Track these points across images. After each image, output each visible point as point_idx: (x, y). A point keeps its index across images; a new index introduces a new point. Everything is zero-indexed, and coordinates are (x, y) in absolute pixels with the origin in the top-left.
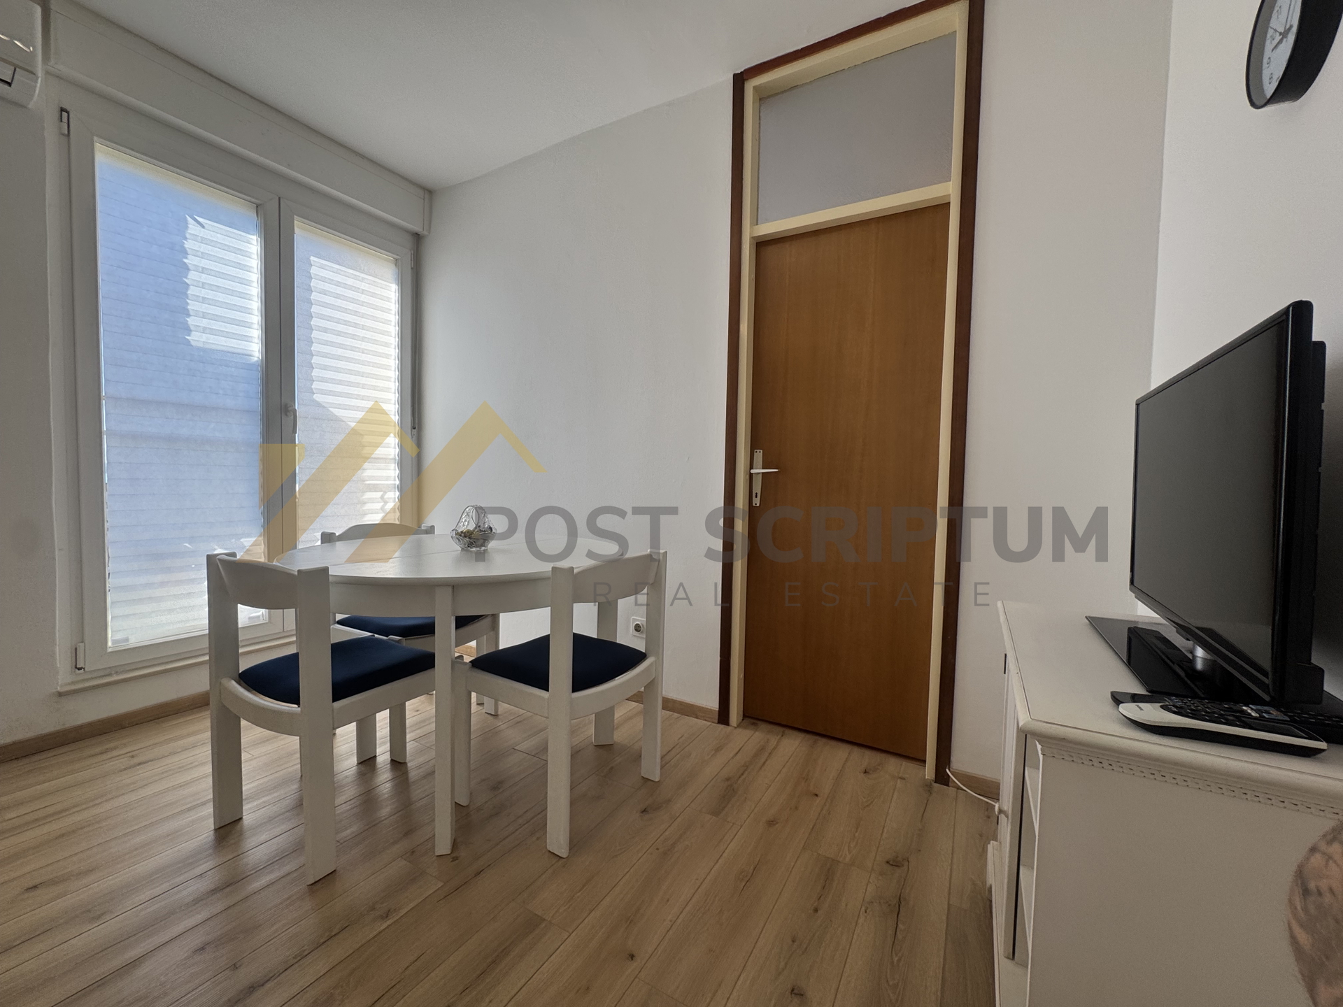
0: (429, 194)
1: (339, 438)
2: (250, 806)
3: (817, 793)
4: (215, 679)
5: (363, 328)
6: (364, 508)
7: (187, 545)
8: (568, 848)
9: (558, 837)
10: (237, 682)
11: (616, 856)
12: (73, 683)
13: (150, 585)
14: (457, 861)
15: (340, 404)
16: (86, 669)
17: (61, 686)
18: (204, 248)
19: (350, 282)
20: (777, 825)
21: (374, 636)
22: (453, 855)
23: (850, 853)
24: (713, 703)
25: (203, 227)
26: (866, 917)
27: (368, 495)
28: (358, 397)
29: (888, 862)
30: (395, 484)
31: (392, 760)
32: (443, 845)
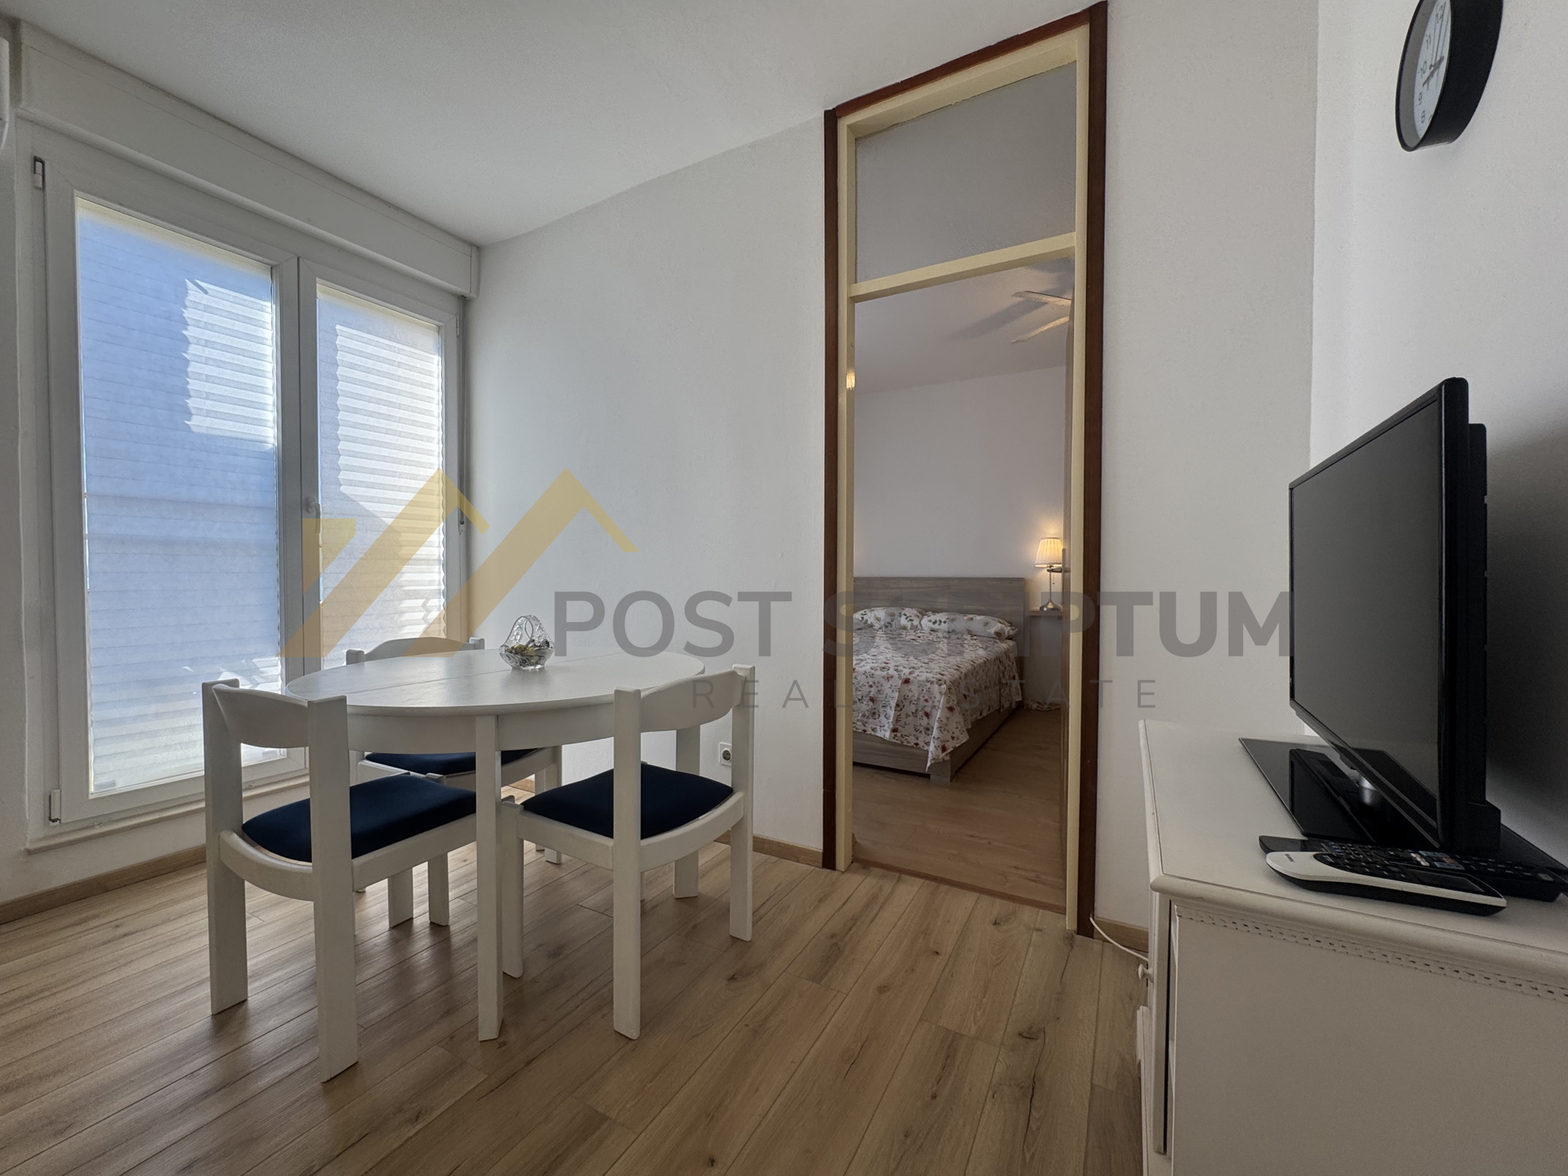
0: (477, 250)
1: (372, 537)
2: (257, 984)
3: (938, 951)
4: (213, 829)
5: (400, 407)
6: (401, 619)
7: (187, 668)
8: (639, 1028)
9: (626, 1015)
10: (240, 837)
11: (698, 1035)
12: (46, 838)
13: (141, 718)
14: (504, 1048)
15: (373, 497)
16: (63, 821)
17: (31, 842)
18: (207, 317)
19: (385, 353)
20: (889, 993)
21: (409, 773)
22: (500, 1042)
23: (975, 1024)
24: (816, 844)
25: (206, 292)
26: (994, 1104)
27: (407, 603)
28: (394, 488)
29: (1020, 1034)
30: (440, 590)
31: (431, 923)
32: (488, 1028)
